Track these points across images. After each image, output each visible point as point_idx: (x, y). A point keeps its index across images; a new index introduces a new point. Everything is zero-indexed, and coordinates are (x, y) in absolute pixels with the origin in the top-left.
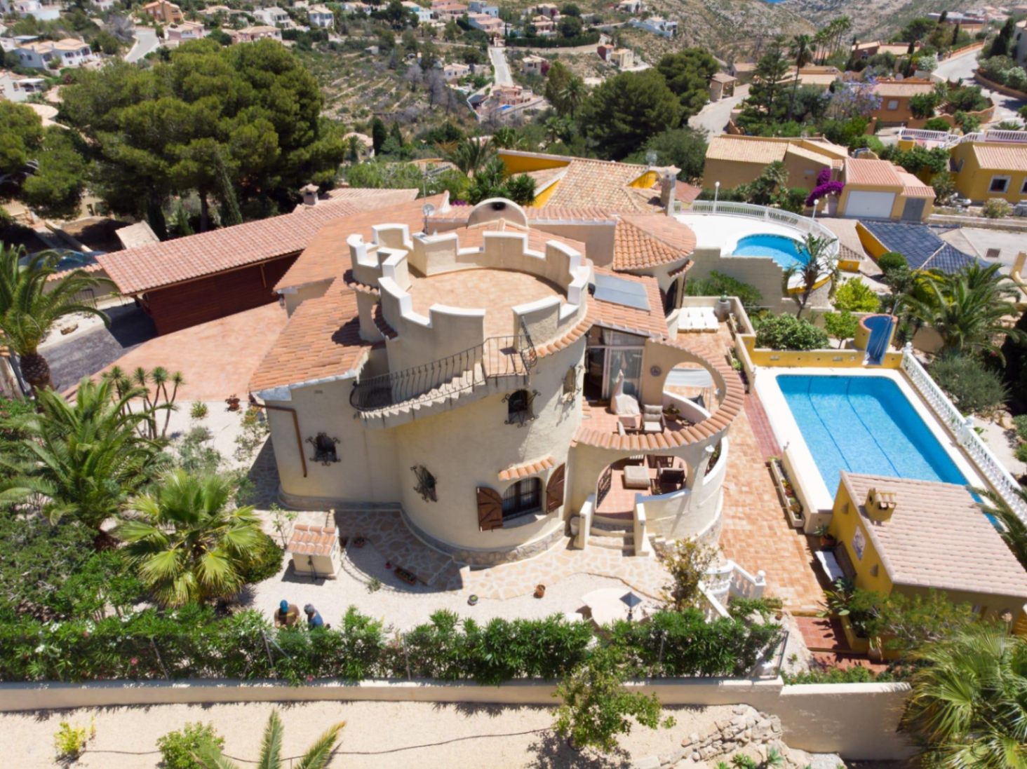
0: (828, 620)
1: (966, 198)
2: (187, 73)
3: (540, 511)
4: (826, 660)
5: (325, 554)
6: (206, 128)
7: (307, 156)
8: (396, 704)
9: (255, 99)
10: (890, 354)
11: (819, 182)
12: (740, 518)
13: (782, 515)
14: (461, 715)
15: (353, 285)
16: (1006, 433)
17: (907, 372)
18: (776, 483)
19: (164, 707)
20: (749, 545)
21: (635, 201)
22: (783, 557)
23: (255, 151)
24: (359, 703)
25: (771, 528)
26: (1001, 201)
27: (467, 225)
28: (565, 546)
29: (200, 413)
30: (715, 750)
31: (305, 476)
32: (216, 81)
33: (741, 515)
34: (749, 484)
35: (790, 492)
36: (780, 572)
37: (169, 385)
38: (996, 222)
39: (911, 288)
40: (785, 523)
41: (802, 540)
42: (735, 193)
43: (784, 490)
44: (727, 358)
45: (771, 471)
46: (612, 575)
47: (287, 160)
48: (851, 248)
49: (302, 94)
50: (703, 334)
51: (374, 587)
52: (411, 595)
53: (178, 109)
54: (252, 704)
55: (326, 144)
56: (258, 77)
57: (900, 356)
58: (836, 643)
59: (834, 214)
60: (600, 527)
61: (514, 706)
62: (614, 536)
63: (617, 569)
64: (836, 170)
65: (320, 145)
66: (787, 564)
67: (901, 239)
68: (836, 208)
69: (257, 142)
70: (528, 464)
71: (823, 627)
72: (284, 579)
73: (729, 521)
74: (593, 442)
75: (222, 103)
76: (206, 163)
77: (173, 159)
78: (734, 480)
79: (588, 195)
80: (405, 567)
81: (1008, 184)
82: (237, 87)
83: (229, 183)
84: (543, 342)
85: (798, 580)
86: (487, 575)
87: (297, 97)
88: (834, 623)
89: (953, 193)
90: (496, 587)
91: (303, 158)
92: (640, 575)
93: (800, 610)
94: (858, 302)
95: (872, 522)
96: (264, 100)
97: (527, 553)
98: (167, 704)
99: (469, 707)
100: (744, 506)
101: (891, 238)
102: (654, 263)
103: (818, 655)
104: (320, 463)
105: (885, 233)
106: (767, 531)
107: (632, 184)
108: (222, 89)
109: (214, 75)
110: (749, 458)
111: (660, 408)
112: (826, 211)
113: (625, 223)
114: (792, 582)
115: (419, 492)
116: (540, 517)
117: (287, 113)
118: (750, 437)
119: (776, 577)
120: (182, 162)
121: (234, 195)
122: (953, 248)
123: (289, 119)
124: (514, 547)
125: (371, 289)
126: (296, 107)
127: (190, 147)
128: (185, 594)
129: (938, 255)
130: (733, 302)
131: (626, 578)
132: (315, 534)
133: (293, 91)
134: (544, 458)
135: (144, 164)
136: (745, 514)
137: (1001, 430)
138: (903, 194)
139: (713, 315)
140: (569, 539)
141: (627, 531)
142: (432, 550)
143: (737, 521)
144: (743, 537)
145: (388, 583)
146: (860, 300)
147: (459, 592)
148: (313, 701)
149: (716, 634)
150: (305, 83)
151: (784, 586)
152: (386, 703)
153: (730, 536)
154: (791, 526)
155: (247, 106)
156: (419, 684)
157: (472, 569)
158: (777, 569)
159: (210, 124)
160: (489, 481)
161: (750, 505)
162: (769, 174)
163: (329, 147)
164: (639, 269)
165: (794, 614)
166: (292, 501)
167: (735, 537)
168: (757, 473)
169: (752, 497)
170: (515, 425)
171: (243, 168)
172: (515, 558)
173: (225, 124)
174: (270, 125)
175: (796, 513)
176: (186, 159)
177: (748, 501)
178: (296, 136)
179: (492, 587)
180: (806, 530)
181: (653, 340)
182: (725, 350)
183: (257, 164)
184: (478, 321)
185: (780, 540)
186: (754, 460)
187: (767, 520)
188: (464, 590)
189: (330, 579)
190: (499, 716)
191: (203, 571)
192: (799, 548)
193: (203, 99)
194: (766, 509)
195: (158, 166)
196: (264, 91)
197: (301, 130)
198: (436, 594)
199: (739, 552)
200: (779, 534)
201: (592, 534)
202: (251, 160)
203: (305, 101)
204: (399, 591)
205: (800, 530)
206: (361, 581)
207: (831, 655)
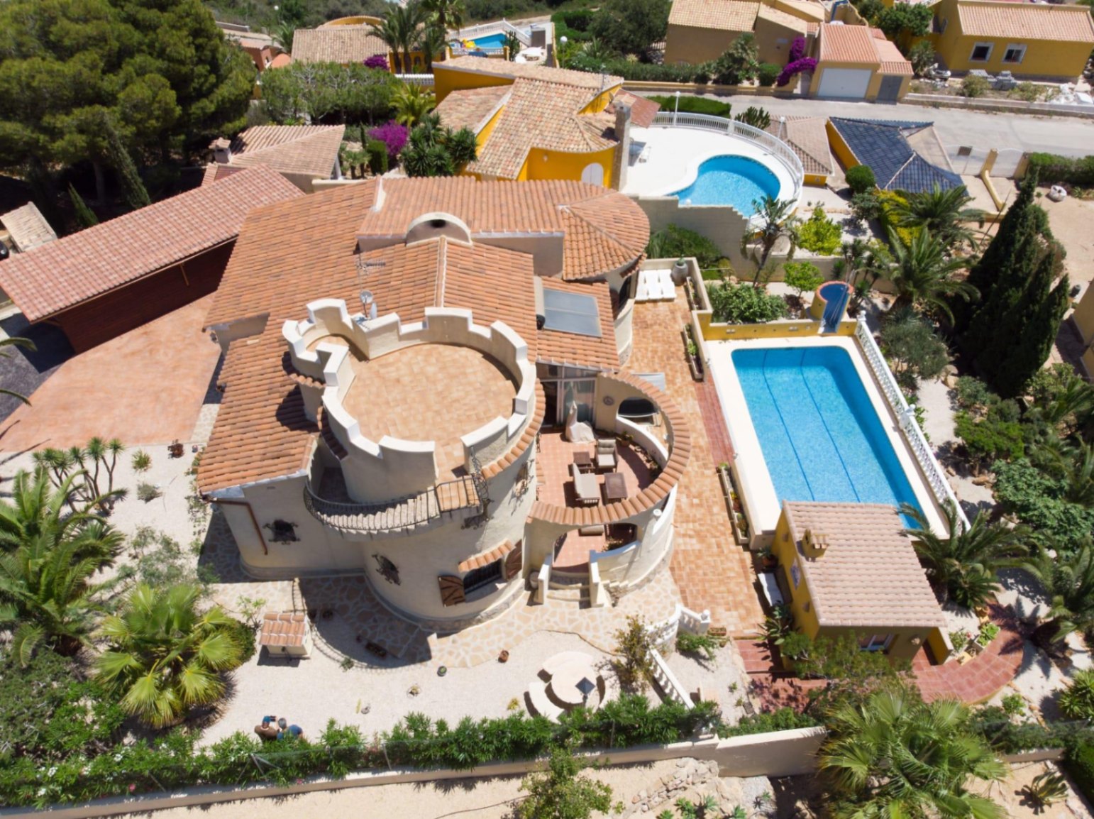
0: (766, 641)
1: (947, 69)
2: (53, 20)
3: (500, 579)
4: (764, 681)
5: (298, 645)
6: (89, 91)
7: (212, 108)
8: (380, 787)
9: (140, 44)
10: (845, 323)
11: (792, 58)
12: (690, 537)
13: (730, 531)
14: (440, 792)
15: (293, 376)
16: (949, 393)
17: (860, 341)
18: (725, 493)
19: (165, 812)
20: (698, 567)
21: (587, 135)
22: (729, 578)
23: (150, 116)
24: (346, 790)
25: (719, 546)
26: (982, 73)
27: (405, 242)
28: (526, 602)
29: (142, 463)
30: (661, 799)
31: (266, 553)
32: (90, 29)
33: (691, 533)
34: (699, 496)
35: (738, 505)
36: (725, 595)
37: (108, 455)
38: (974, 101)
39: (876, 215)
40: (732, 539)
41: (747, 556)
42: (700, 72)
43: (732, 503)
44: (682, 334)
45: (721, 477)
46: (570, 631)
47: (189, 115)
48: (818, 159)
49: (196, 33)
50: (660, 304)
51: (347, 665)
52: (384, 671)
53: (50, 72)
54: (248, 801)
55: (232, 89)
56: (140, 16)
57: (854, 325)
58: (772, 664)
59: (807, 95)
60: (558, 582)
61: (486, 779)
62: (571, 589)
63: (575, 624)
64: (811, 36)
65: (225, 91)
66: (732, 586)
67: (871, 145)
68: (809, 87)
69: (151, 104)
70: (486, 552)
71: (762, 649)
72: (260, 663)
73: (680, 540)
74: (547, 519)
75: (102, 56)
76: (96, 134)
77: (55, 133)
78: (686, 491)
79: (536, 127)
80: (375, 641)
81: (990, 51)
82: (116, 33)
83: (127, 155)
84: (493, 459)
85: (741, 603)
86: (454, 642)
87: (191, 38)
88: (770, 644)
89: (933, 63)
90: (463, 654)
91: (207, 111)
92: (596, 629)
93: (742, 635)
94: (820, 244)
95: (807, 559)
96: (151, 45)
97: (489, 616)
98: (167, 808)
99: (445, 785)
100: (694, 522)
101: (861, 144)
102: (605, 270)
103: (756, 677)
104: (279, 543)
105: (856, 136)
106: (715, 549)
107: (584, 110)
108: (101, 39)
109: (86, 21)
110: (700, 463)
111: (612, 441)
112: (797, 91)
113: (575, 215)
114: (737, 605)
115: (382, 573)
116: (500, 586)
117: (182, 62)
118: (703, 436)
119: (722, 601)
120: (67, 137)
121: (134, 168)
122: (922, 160)
123: (184, 69)
124: (478, 613)
125: (314, 381)
126: (191, 52)
127: (71, 117)
128: (169, 712)
129: (906, 169)
130: (690, 264)
131: (583, 633)
132: (285, 623)
133: (185, 32)
134: (501, 544)
135: (21, 139)
136: (695, 531)
137: (946, 389)
138: (880, 71)
139: (670, 279)
140: (529, 593)
141: (583, 584)
142: (399, 620)
143: (687, 540)
144: (692, 558)
145: (360, 660)
146: (822, 241)
147: (429, 663)
148: (304, 793)
149: (659, 719)
150: (198, 18)
151: (729, 610)
152: (371, 788)
153: (680, 557)
154: (737, 543)
155: (131, 55)
156: (400, 772)
157: (439, 636)
158: (722, 592)
159: (93, 87)
160: (449, 569)
161: (700, 519)
162: (737, 49)
163: (237, 93)
164: (590, 278)
165: (736, 639)
166: (256, 572)
167: (685, 559)
168: (708, 481)
169: (702, 510)
170: (472, 528)
171: (139, 134)
172: (480, 621)
173: (110, 83)
174: (164, 80)
175: (742, 530)
176: (70, 132)
177: (698, 516)
178: (195, 84)
179: (459, 655)
180: (751, 546)
181: (605, 375)
182: (681, 326)
183: (155, 128)
184: (428, 456)
185: (727, 558)
186: (705, 466)
187: (715, 537)
188: (433, 660)
189: (305, 659)
190: (473, 790)
191: (185, 691)
192: (744, 567)
193: (79, 56)
194: (715, 523)
195: (37, 141)
196: (151, 35)
197: (200, 76)
198: (407, 667)
199: (688, 575)
200: (726, 551)
201: (550, 588)
202: (147, 125)
203: (200, 41)
204: (371, 668)
205: (746, 547)
206: (334, 659)
207: (767, 675)
